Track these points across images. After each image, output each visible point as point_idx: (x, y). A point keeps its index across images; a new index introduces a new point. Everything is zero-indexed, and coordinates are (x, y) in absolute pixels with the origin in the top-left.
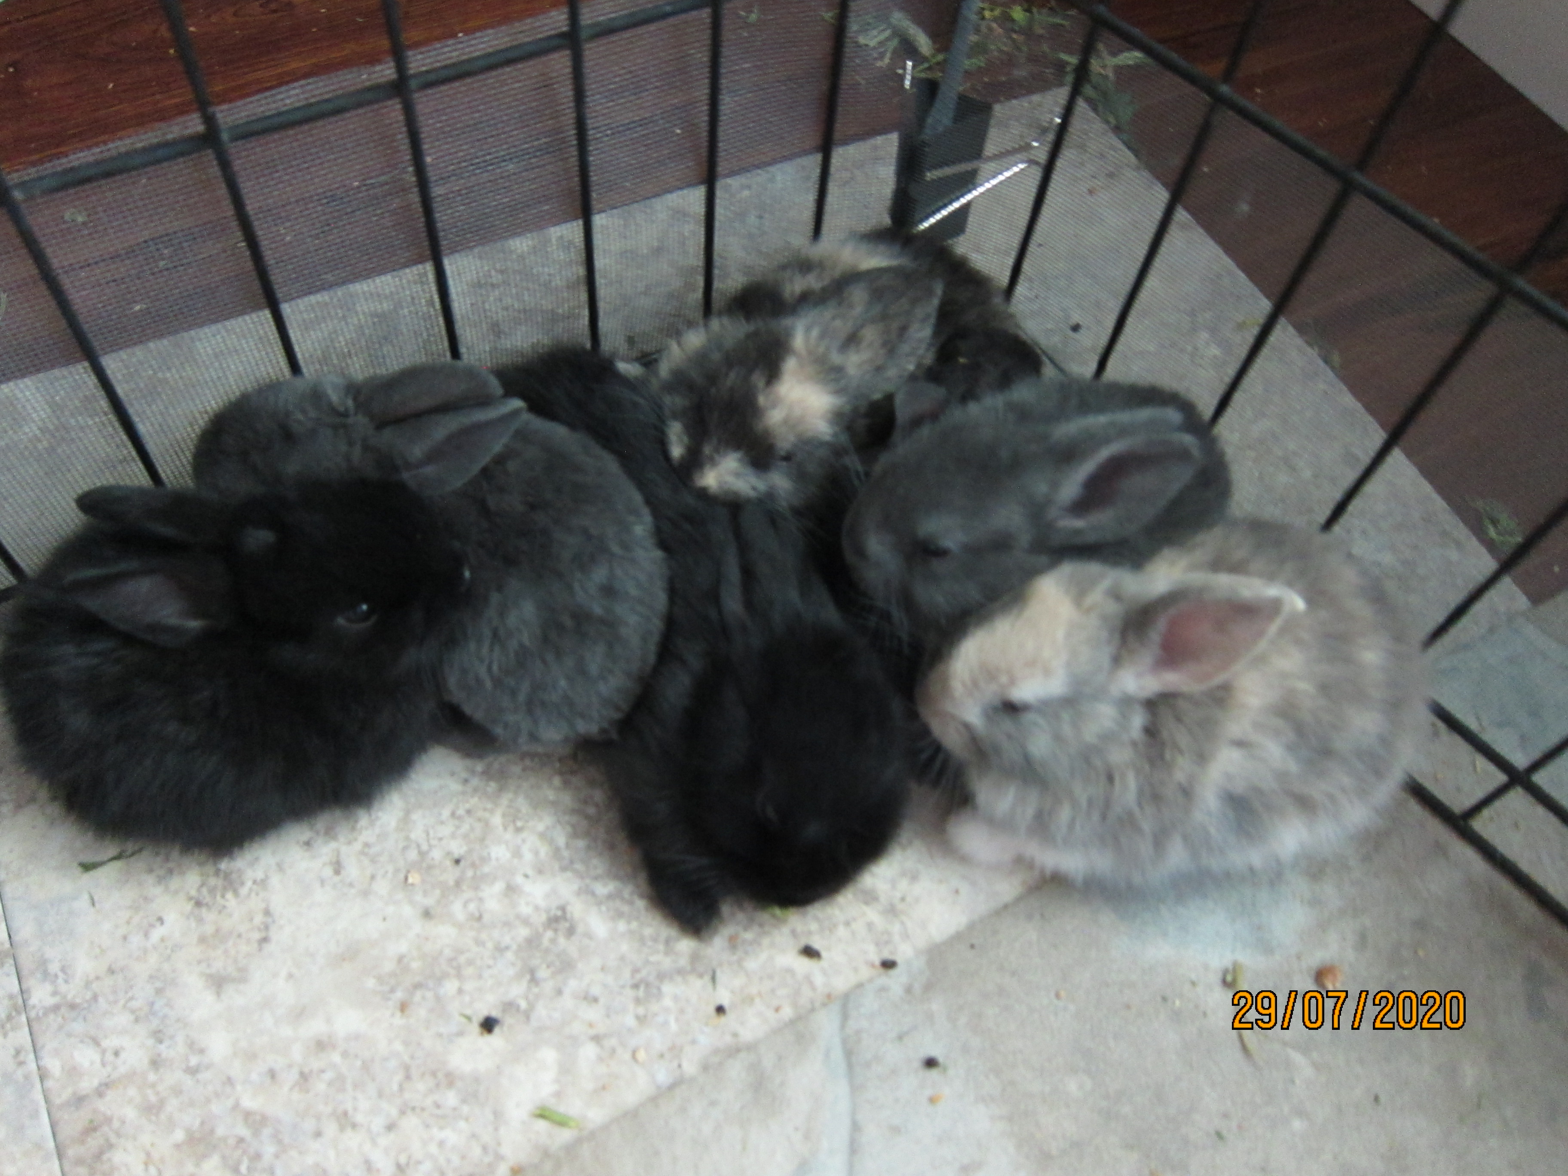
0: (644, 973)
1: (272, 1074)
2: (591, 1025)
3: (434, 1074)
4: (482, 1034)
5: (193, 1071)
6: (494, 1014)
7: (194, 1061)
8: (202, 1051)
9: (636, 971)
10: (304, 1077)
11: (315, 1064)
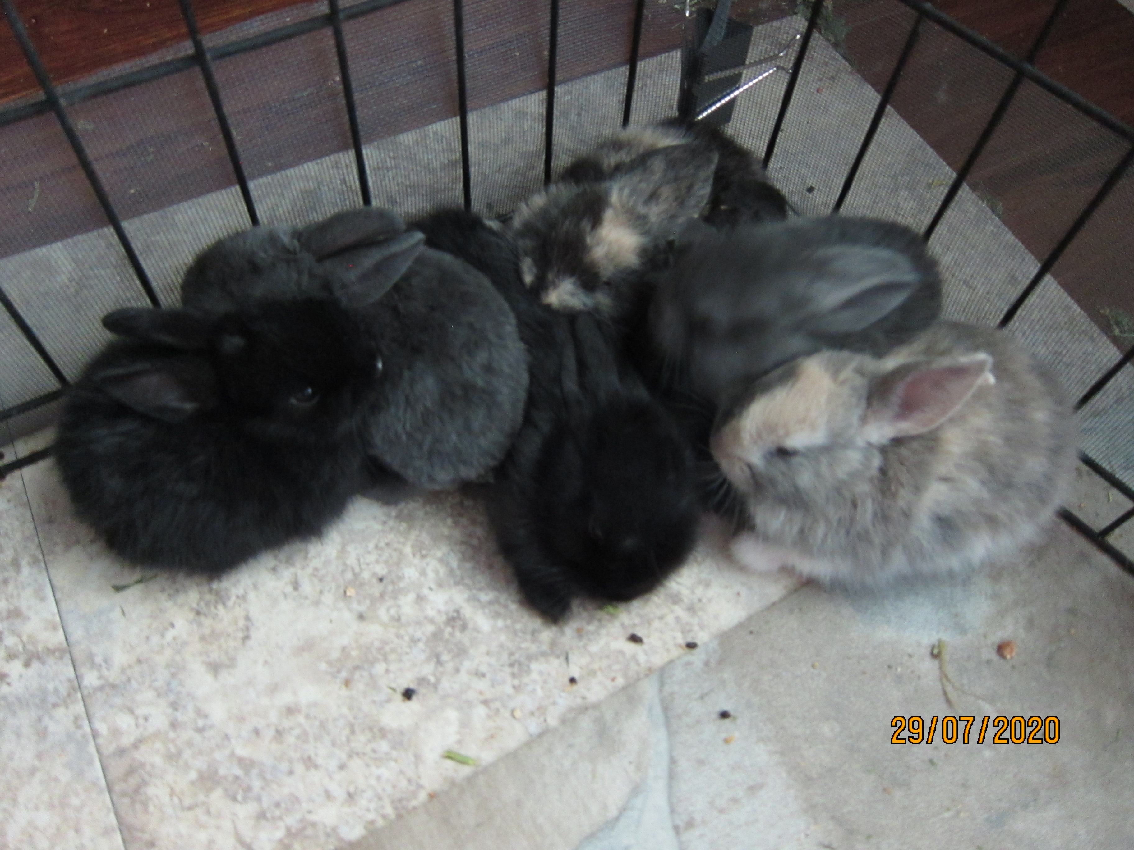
0: (517, 656)
1: (257, 732)
2: (481, 693)
3: (371, 729)
4: (404, 701)
5: (200, 730)
6: (412, 686)
7: (201, 723)
8: (206, 716)
9: (511, 654)
10: (279, 734)
11: (286, 724)
